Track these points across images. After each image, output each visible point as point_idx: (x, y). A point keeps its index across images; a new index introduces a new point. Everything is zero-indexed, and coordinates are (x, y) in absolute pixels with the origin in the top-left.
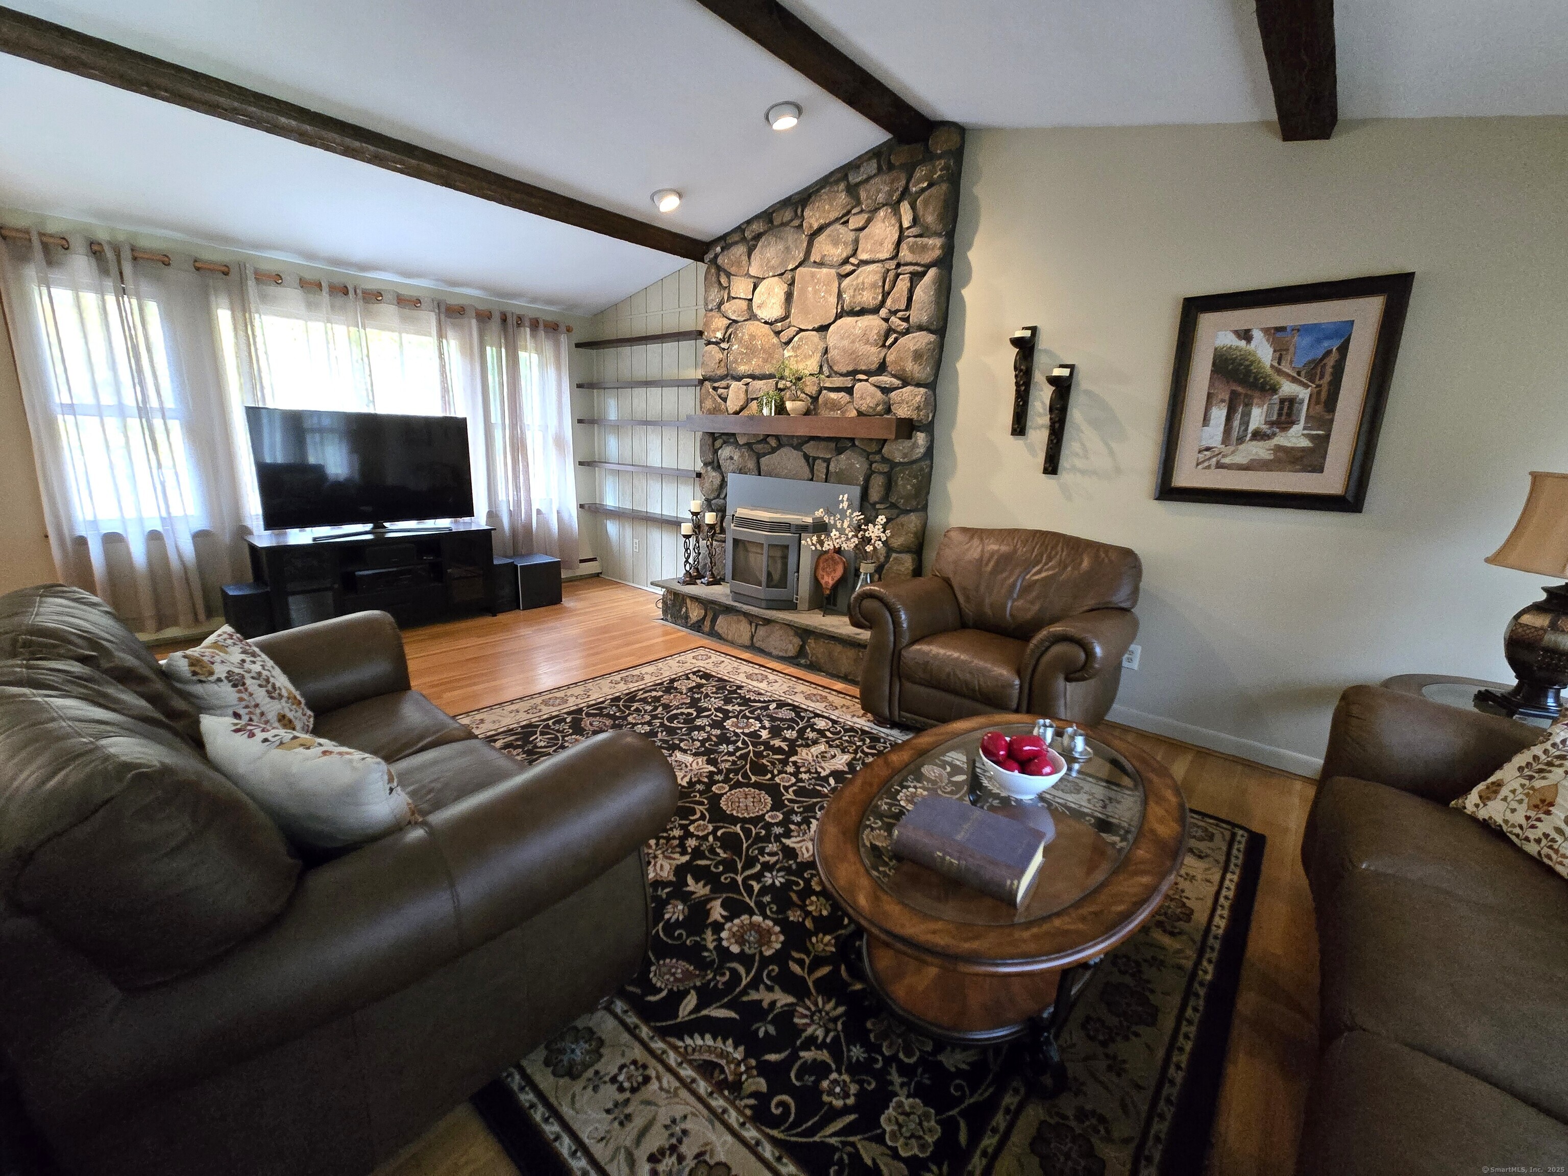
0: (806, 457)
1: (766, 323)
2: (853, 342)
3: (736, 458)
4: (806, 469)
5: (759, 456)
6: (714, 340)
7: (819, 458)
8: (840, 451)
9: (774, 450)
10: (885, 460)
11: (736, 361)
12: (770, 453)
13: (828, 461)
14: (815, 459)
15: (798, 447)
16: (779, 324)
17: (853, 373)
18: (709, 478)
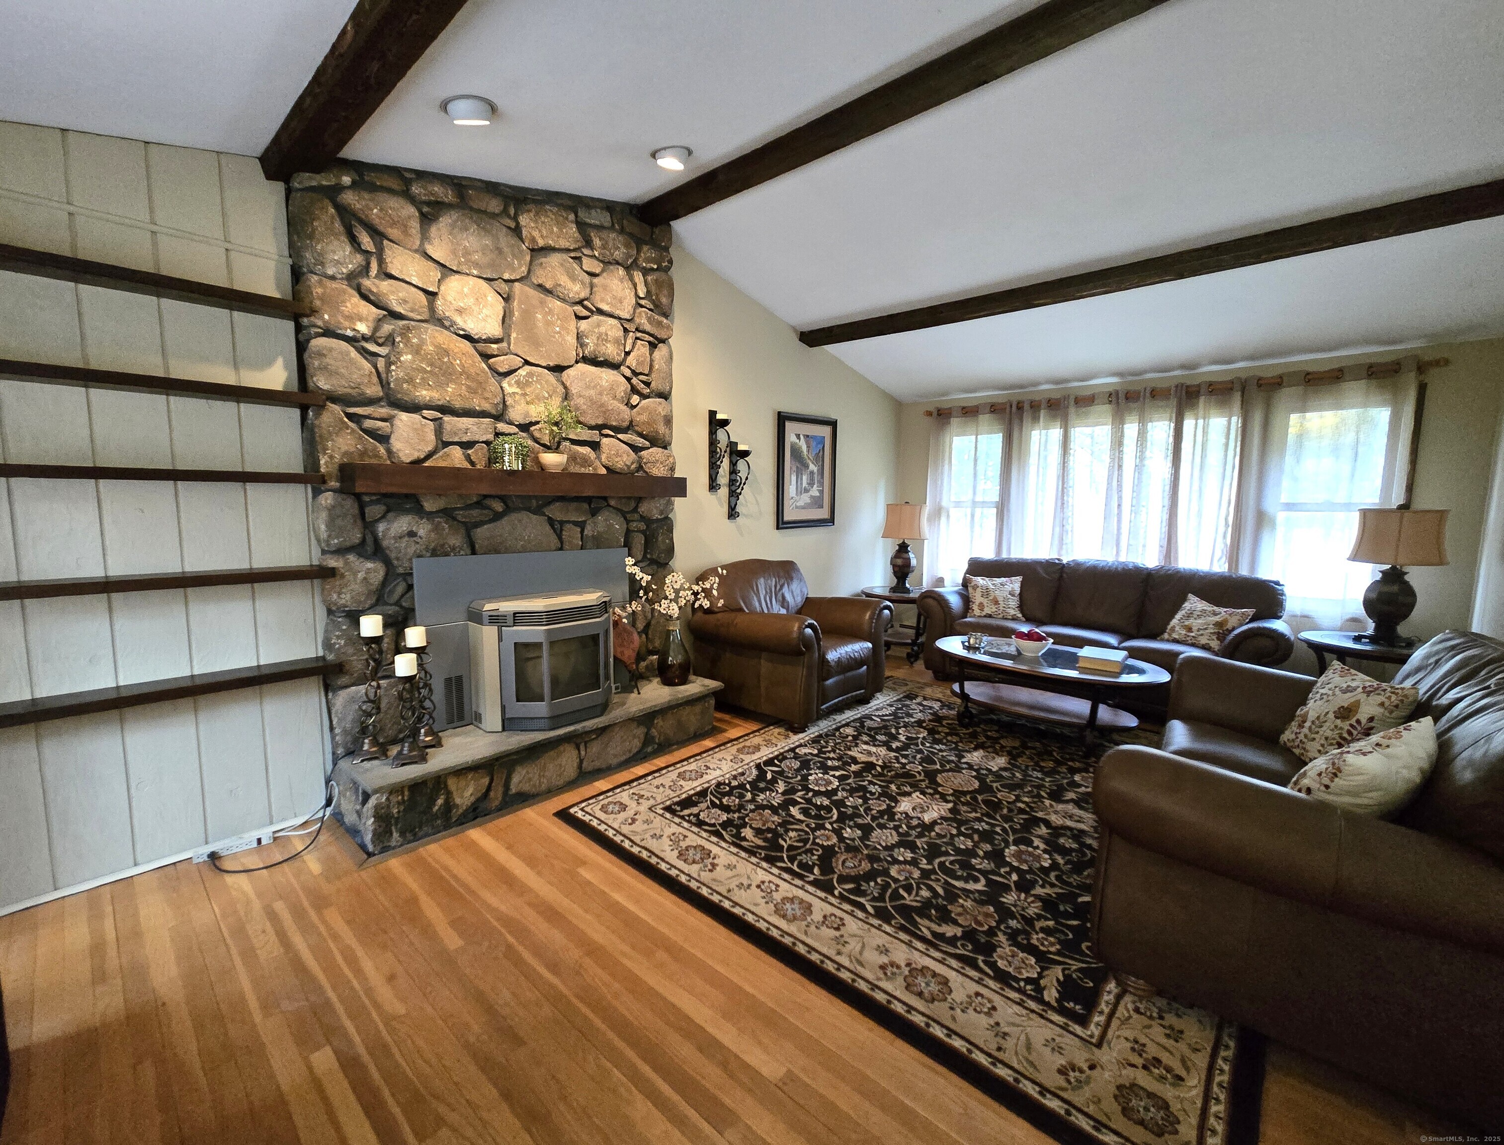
0: (551, 522)
1: (468, 337)
2: (601, 394)
3: (421, 532)
4: (554, 538)
5: (469, 528)
6: (349, 333)
7: (569, 522)
8: (594, 513)
9: (497, 517)
10: (643, 518)
11: (410, 381)
12: (491, 521)
13: (582, 525)
14: (562, 523)
15: (538, 511)
16: (494, 346)
17: (599, 427)
18: (355, 574)
